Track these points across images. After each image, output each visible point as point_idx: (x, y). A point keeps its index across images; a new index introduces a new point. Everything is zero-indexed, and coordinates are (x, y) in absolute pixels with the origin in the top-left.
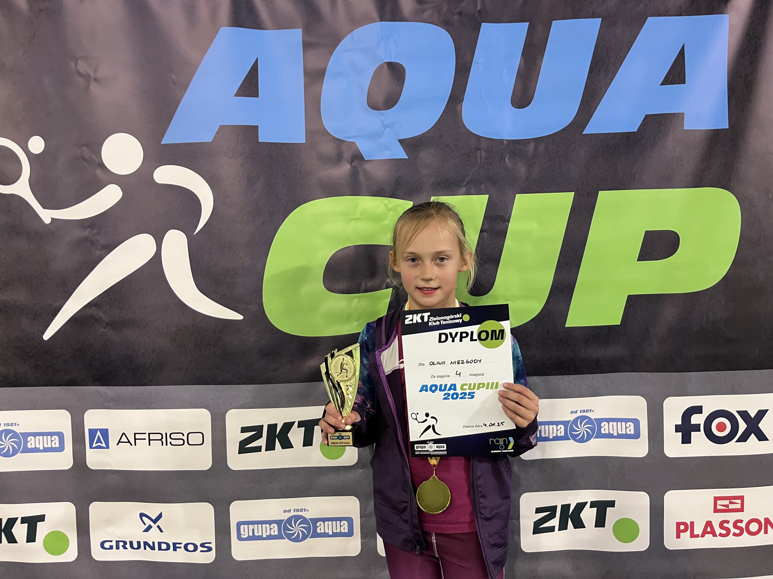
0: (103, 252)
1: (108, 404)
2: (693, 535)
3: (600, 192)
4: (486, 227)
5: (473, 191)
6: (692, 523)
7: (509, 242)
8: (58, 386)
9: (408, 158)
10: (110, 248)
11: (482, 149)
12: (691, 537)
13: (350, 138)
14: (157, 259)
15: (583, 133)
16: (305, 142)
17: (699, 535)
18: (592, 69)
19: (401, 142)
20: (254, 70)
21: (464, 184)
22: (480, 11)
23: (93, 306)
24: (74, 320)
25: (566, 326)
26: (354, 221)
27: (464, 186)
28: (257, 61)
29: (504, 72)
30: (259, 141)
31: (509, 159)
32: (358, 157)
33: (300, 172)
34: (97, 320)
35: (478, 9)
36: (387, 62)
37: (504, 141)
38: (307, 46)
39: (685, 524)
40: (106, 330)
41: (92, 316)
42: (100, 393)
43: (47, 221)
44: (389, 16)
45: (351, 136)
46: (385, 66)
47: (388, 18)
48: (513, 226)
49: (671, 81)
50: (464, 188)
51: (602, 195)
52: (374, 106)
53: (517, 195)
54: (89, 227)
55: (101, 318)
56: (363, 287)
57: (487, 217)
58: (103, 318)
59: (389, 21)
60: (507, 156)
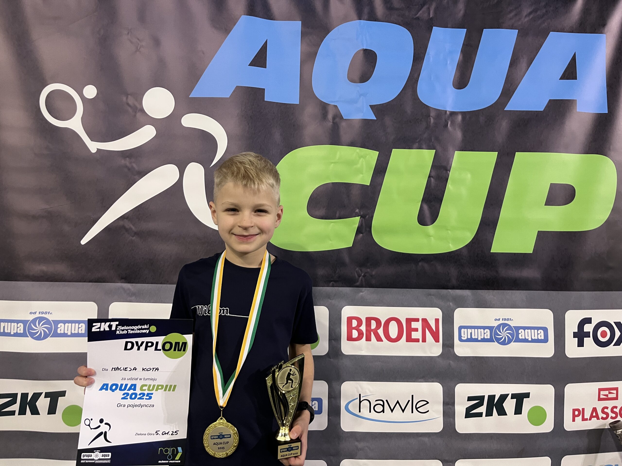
0: (136, 177)
1: (130, 298)
2: (584, 419)
3: (516, 153)
4: (433, 174)
5: (424, 146)
6: (583, 409)
7: (449, 186)
8: (89, 282)
9: (376, 119)
10: (142, 174)
11: (432, 117)
12: (582, 420)
13: (333, 102)
14: (179, 184)
15: (505, 110)
16: (299, 103)
17: (587, 419)
18: (512, 65)
19: (372, 107)
20: (264, 49)
21: (417, 141)
22: (431, 18)
23: (125, 219)
24: (108, 229)
25: (491, 252)
26: (333, 164)
27: (417, 142)
28: (266, 41)
29: (448, 62)
30: (265, 100)
31: (450, 126)
32: (338, 116)
33: (294, 126)
34: (127, 230)
35: (431, 17)
36: (363, 49)
37: (448, 112)
38: (304, 34)
39: (578, 410)
40: (134, 238)
41: (123, 227)
42: (124, 289)
43: (94, 150)
44: (366, 17)
45: (334, 101)
46: (362, 52)
47: (365, 18)
48: (452, 174)
49: (567, 77)
50: (417, 144)
51: (518, 155)
52: (352, 81)
53: (456, 151)
54: (128, 157)
55: (131, 228)
56: (337, 215)
57: (434, 166)
58: (132, 229)
59: (366, 20)
60: (449, 123)
